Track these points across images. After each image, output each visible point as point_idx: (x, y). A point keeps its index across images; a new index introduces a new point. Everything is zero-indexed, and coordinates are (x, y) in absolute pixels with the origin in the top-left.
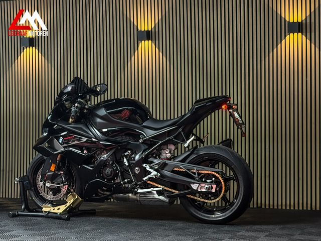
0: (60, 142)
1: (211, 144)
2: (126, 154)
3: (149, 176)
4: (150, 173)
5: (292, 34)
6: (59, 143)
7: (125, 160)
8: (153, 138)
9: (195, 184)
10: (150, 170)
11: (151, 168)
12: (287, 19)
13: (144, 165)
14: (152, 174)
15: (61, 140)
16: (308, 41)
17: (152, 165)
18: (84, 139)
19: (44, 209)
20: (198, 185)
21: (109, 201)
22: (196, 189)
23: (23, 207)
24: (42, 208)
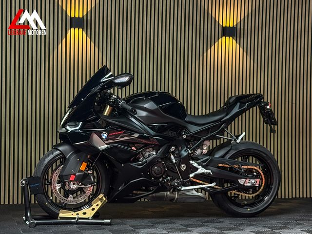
0: (104, 137)
1: (249, 140)
2: (172, 150)
3: (196, 173)
4: (197, 169)
5: (228, 37)
6: (102, 139)
7: (172, 157)
8: (196, 133)
9: (242, 179)
10: (198, 167)
11: (199, 164)
12: (221, 23)
13: (191, 162)
14: (199, 170)
15: (106, 135)
16: (238, 46)
17: (199, 161)
18: (136, 135)
19: (61, 215)
20: (244, 180)
21: (139, 200)
22: (242, 184)
23: (29, 214)
24: (58, 214)
